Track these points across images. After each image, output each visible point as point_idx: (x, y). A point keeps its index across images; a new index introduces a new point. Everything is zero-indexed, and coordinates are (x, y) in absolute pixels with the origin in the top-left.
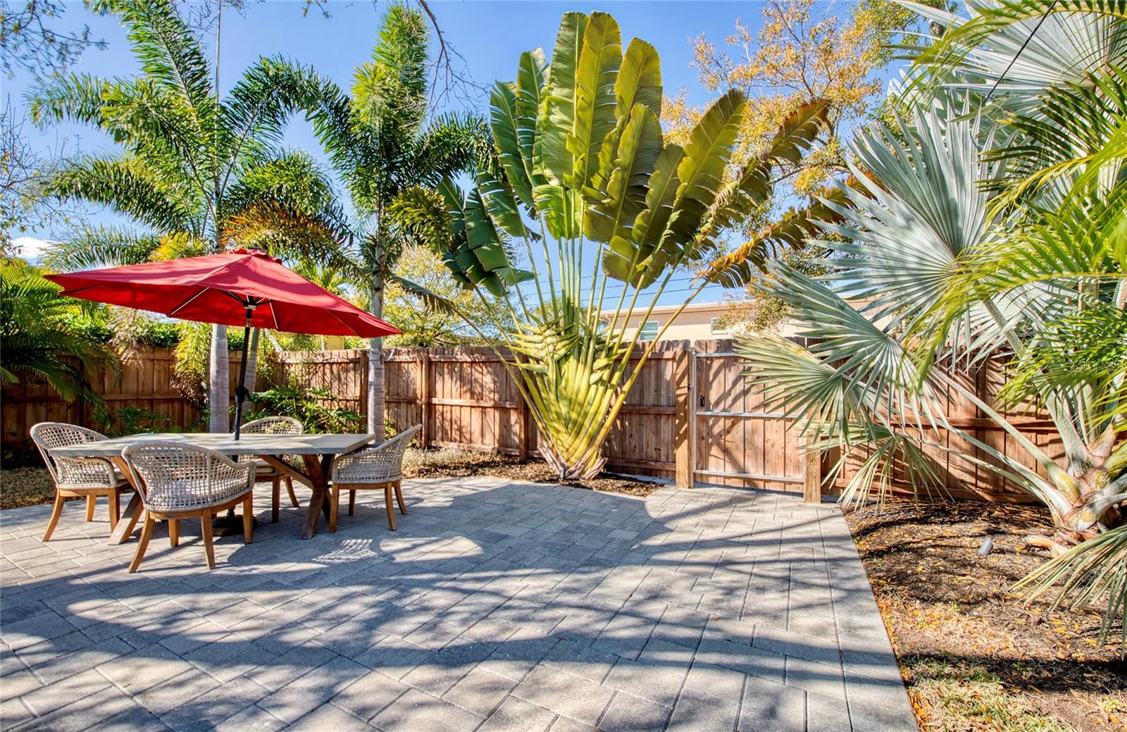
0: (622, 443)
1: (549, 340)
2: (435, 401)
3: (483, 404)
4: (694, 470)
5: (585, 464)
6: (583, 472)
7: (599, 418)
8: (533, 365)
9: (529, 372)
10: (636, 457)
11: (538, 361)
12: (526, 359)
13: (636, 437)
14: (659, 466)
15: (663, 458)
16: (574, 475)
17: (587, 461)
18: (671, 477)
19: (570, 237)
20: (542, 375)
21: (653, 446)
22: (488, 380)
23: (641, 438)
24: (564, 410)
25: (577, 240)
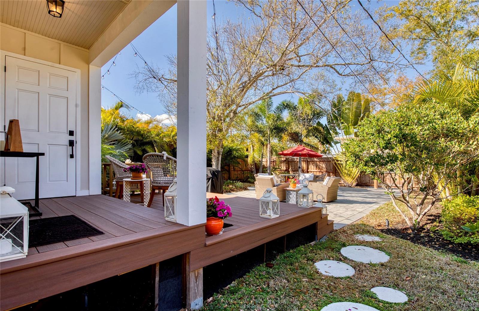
0: (360, 180)
1: (344, 157)
2: (309, 170)
3: (322, 171)
4: (378, 185)
5: (352, 183)
6: (352, 185)
7: (356, 174)
8: (339, 162)
9: (339, 164)
10: (364, 182)
11: (341, 161)
12: (338, 161)
13: (364, 178)
14: (370, 184)
15: (371, 183)
16: (350, 185)
17: (353, 182)
18: (373, 186)
19: (349, 134)
20: (342, 164)
21: (368, 180)
22: (324, 166)
23: (365, 178)
24: (346, 172)
25: (351, 136)
